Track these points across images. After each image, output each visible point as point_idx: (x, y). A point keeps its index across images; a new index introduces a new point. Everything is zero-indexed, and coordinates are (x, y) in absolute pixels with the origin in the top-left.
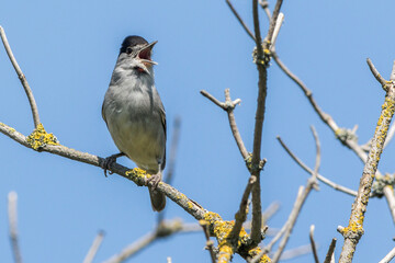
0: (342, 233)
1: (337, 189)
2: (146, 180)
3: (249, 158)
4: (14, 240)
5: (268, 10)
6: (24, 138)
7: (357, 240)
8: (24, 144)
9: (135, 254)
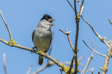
0: (102, 70)
1: (100, 55)
2: (43, 55)
3: (74, 48)
4: (5, 68)
5: (79, 3)
6: (7, 43)
7: (106, 71)
8: (7, 44)
9: (41, 71)
